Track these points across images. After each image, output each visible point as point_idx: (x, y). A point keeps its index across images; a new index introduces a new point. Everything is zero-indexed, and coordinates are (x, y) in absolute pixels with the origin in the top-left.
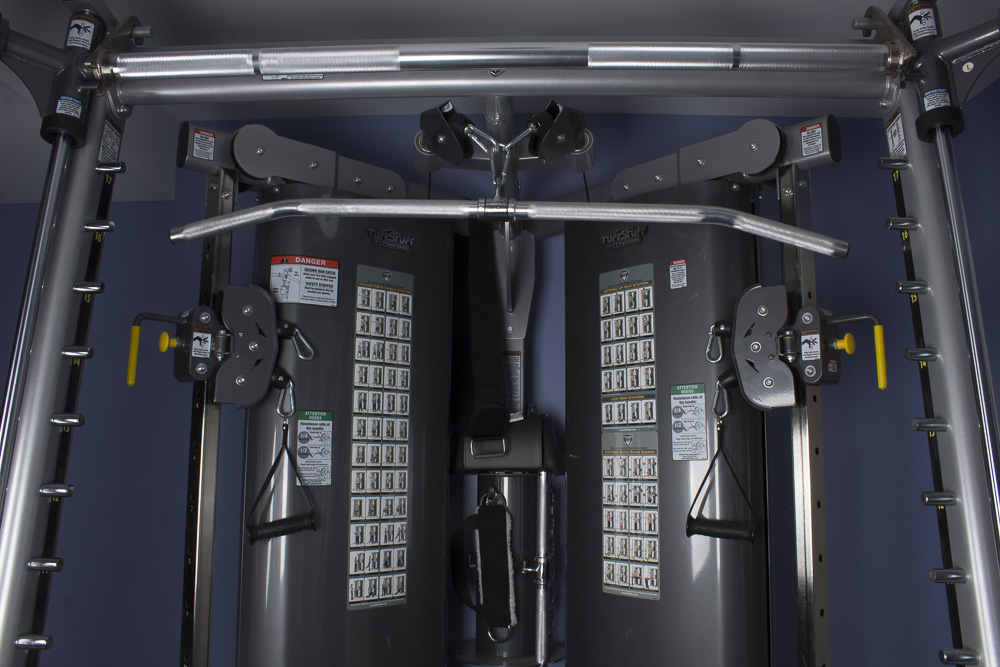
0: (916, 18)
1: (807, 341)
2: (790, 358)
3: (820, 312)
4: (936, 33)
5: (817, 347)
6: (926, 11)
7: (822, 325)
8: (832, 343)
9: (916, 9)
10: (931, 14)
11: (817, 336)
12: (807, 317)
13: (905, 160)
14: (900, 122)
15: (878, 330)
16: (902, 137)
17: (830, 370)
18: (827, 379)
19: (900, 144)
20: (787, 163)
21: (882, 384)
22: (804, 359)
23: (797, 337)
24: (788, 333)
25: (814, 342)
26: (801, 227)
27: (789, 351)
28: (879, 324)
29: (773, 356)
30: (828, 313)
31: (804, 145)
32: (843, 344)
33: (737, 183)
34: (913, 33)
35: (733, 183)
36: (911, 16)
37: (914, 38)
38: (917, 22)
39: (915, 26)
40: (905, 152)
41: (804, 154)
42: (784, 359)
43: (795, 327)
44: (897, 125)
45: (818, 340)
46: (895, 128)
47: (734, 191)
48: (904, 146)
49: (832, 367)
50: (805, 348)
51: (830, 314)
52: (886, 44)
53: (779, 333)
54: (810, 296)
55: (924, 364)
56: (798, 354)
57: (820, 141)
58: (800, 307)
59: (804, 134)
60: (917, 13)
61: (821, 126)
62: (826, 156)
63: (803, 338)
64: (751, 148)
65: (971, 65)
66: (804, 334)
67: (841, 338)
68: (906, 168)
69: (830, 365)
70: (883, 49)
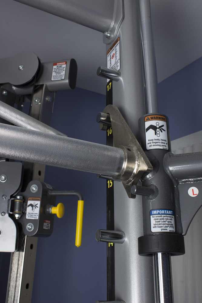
0: (152, 127)
1: (31, 205)
2: (17, 216)
3: (44, 186)
4: (167, 148)
5: (37, 211)
6: (161, 123)
7: (43, 195)
8: (49, 208)
9: (152, 119)
10: (165, 128)
11: (38, 203)
12: (34, 188)
13: (118, 73)
14: (118, 47)
15: (80, 203)
16: (118, 57)
17: (45, 228)
18: (42, 233)
19: (116, 63)
20: (41, 83)
21: (78, 243)
22: (27, 217)
23: (24, 201)
24: (18, 197)
25: (36, 206)
26: (42, 121)
27: (17, 211)
28: (82, 200)
29: (5, 213)
30: (49, 187)
31: (54, 74)
32: (56, 210)
33: (6, 90)
34: (147, 142)
35: (4, 90)
36: (148, 124)
37: (148, 147)
38: (151, 131)
39: (150, 135)
40: (119, 68)
41: (52, 79)
42: (12, 216)
43: (25, 193)
44: (116, 49)
45: (39, 205)
46: (114, 52)
47: (4, 95)
48: (119, 64)
49: (46, 226)
50: (29, 210)
51: (51, 188)
52: (122, 148)
53: (11, 197)
54: (40, 173)
55: (112, 244)
56: (23, 214)
57: (64, 73)
58: (31, 179)
59: (55, 67)
60: (154, 123)
61: (66, 63)
62: (66, 84)
63: (29, 202)
64: (19, 68)
65: (196, 191)
66: (30, 200)
67: (55, 206)
68: (117, 80)
69: (45, 224)
70: (120, 153)
